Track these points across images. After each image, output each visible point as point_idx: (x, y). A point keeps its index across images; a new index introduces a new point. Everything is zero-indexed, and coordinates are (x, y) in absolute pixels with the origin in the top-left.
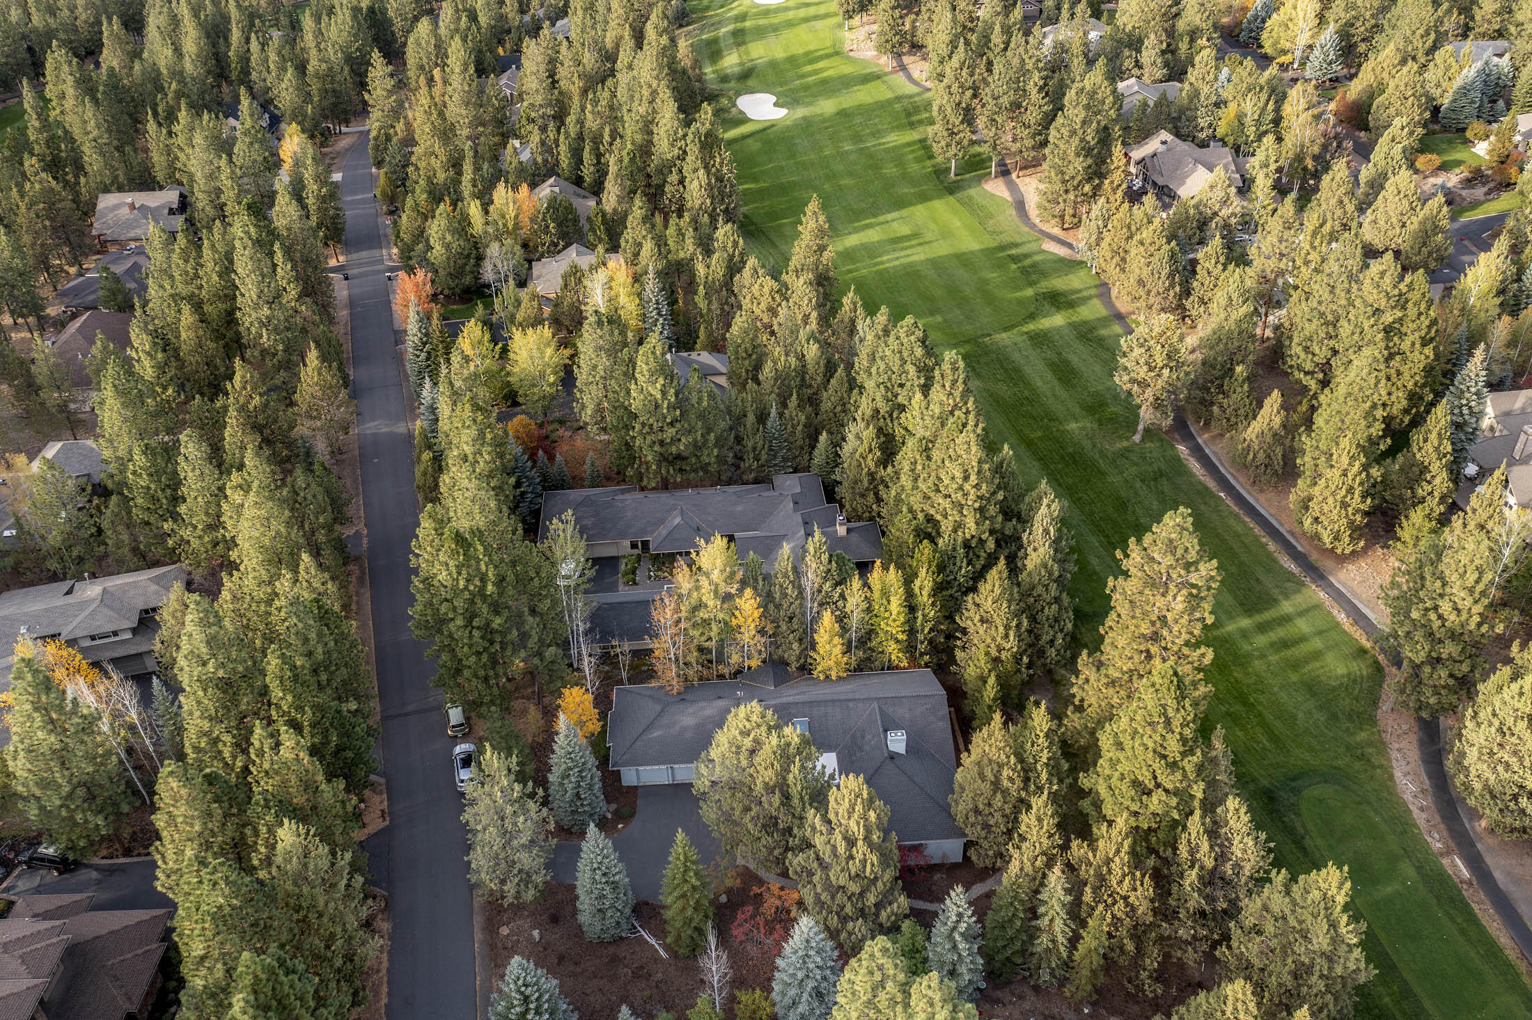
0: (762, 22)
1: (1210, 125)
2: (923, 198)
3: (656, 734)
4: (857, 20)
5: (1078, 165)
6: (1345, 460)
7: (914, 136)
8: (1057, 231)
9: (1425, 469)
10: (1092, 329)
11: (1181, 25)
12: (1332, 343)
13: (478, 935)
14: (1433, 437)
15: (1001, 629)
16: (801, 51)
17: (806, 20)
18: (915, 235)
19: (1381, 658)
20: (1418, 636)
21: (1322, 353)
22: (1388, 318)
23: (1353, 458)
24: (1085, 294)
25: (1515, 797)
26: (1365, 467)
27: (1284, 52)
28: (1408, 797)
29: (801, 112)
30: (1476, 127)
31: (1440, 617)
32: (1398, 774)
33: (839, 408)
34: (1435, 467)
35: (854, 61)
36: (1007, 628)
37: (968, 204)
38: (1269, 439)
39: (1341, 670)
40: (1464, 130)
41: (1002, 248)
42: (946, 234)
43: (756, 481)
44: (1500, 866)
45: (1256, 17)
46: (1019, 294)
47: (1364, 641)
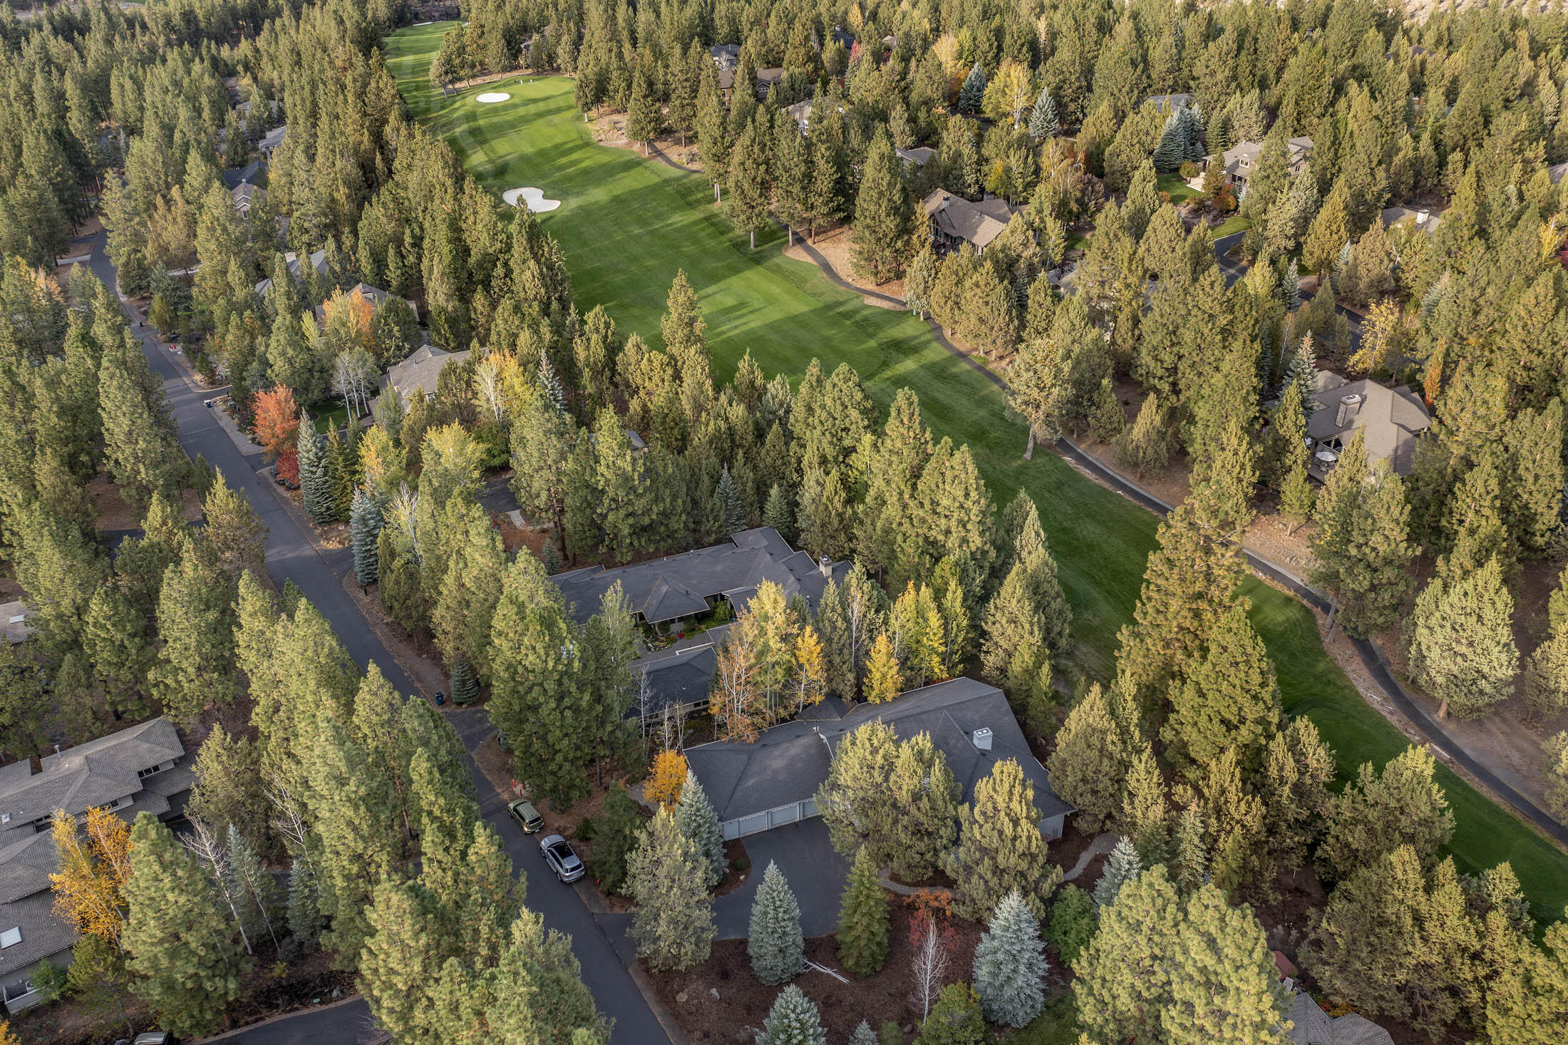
0: (495, 120)
1: (977, 182)
2: (734, 270)
3: (751, 782)
4: (593, 113)
5: (890, 224)
6: (1234, 441)
7: (697, 215)
8: (871, 287)
9: (1288, 442)
10: (943, 369)
11: (914, 97)
12: (1175, 349)
13: (656, 1010)
14: (1291, 413)
15: (1027, 626)
16: (549, 145)
17: (540, 115)
18: (742, 305)
19: (1305, 602)
20: (1360, 568)
21: (1168, 359)
22: (1223, 321)
23: (1241, 440)
24: (923, 339)
25: (1474, 682)
26: (1250, 444)
27: (1006, 115)
28: (1377, 706)
29: (574, 203)
30: (1187, 166)
31: (1374, 549)
32: (1361, 690)
33: (779, 462)
34: (1296, 439)
35: (606, 150)
36: (1032, 624)
37: (778, 270)
38: (1154, 436)
39: (1280, 618)
40: (1177, 169)
41: (829, 307)
42: (771, 300)
43: (718, 542)
44: (1466, 743)
45: (972, 87)
46: (864, 346)
47: (1286, 592)
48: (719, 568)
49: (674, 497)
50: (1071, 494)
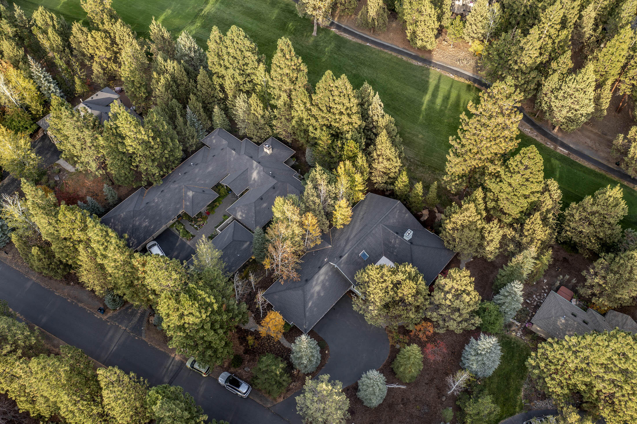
19: (476, 85)
25: (579, 119)
28: (530, 135)
43: (197, 149)
47: (467, 82)
48: (210, 169)
49: (172, 139)
50: (347, 52)
